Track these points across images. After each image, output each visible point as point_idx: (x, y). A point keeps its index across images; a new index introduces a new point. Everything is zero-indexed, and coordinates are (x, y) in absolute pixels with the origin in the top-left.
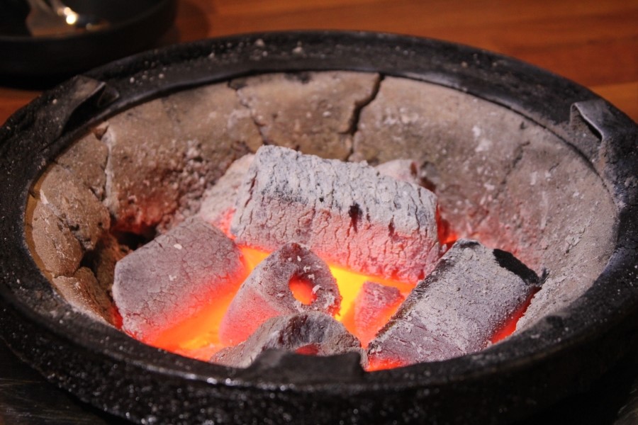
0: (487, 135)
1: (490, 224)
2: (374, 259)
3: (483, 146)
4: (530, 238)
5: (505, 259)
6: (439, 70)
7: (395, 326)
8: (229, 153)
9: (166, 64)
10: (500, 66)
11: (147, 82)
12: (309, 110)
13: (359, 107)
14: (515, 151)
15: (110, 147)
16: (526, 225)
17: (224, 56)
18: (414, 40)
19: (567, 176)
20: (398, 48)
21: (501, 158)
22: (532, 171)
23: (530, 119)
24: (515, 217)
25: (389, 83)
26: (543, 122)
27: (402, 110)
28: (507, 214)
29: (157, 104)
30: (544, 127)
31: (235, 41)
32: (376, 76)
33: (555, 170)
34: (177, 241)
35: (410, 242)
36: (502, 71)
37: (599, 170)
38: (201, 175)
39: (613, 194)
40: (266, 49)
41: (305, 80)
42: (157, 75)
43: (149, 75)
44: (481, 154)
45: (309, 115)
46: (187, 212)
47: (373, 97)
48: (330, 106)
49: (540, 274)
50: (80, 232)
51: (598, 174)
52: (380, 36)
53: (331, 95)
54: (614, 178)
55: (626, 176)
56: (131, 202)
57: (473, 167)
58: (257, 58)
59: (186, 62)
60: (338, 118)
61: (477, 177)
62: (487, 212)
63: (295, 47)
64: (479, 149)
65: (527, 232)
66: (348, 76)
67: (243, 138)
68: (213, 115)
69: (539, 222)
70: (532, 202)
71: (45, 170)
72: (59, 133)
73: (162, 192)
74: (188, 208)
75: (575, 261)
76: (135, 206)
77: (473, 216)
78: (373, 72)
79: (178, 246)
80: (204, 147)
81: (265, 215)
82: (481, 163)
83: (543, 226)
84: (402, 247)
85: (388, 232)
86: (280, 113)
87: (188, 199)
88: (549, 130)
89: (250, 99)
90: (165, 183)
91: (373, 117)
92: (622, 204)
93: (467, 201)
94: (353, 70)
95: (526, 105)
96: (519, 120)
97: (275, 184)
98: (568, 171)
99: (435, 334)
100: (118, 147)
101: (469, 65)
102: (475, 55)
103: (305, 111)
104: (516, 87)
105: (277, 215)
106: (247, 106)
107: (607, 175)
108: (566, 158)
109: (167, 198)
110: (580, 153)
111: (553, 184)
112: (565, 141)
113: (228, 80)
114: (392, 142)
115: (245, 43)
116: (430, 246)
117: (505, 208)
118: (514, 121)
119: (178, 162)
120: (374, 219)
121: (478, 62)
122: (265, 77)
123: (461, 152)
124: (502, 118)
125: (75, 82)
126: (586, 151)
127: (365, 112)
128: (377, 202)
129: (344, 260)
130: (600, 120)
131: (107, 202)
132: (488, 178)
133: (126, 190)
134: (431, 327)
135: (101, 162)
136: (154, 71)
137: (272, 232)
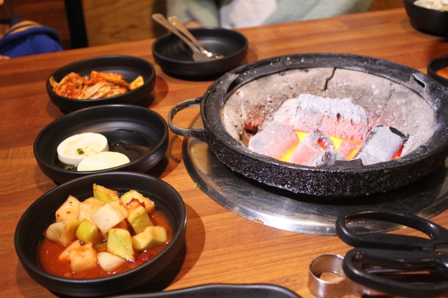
0: (377, 88)
1: (381, 120)
2: (345, 133)
3: (376, 92)
4: (398, 124)
5: (394, 130)
6: (356, 65)
7: (360, 154)
8: (281, 99)
9: (256, 67)
10: (379, 63)
11: (250, 74)
12: (309, 82)
13: (328, 80)
14: (389, 93)
15: (242, 98)
16: (396, 119)
17: (276, 64)
18: (346, 55)
19: (412, 100)
20: (340, 58)
21: (383, 96)
22: (397, 100)
23: (394, 81)
24: (391, 117)
25: (338, 71)
26: (399, 82)
27: (344, 80)
28: (388, 116)
29: (255, 82)
30: (400, 84)
31: (280, 58)
32: (333, 69)
33: (406, 99)
34: (272, 130)
35: (358, 126)
36: (380, 64)
37: (424, 97)
38: (272, 108)
39: (431, 105)
40: (291, 61)
41: (307, 71)
42: (253, 72)
43: (251, 72)
44: (376, 95)
45: (309, 84)
46: (267, 121)
47: (332, 76)
48: (317, 80)
49: (406, 135)
50: (238, 128)
51: (424, 99)
52: (333, 54)
53: (317, 76)
54: (431, 99)
55: (435, 98)
56: (250, 118)
57: (373, 100)
58: (288, 64)
59: (262, 67)
60: (320, 85)
61: (375, 104)
62: (379, 116)
63: (301, 59)
64: (375, 93)
65: (397, 121)
66: (322, 69)
67: (286, 93)
68: (275, 85)
69: (402, 117)
70: (398, 111)
71: (223, 106)
72: (225, 93)
73: (259, 114)
74: (268, 120)
75: (422, 128)
76: (251, 119)
77: (373, 118)
78: (332, 67)
79: (273, 132)
80: (272, 97)
81: (305, 118)
82: (376, 98)
83: (404, 119)
84: (355, 128)
85: (350, 122)
86: (299, 84)
87: (267, 117)
88: (402, 84)
89: (287, 79)
90: (260, 111)
91: (333, 84)
92: (436, 108)
93: (371, 113)
94: (324, 67)
95: (392, 76)
96: (389, 82)
97: (309, 107)
98: (412, 98)
99: (374, 157)
100: (244, 98)
101: (367, 63)
102: (370, 60)
103: (308, 83)
104: (386, 70)
105: (310, 118)
106: (286, 82)
107: (428, 99)
108: (410, 94)
109: (261, 116)
110: (415, 92)
111: (406, 104)
112: (408, 88)
113: (279, 72)
114: (341, 92)
115: (283, 59)
116: (365, 127)
117: (387, 114)
118: (387, 82)
119: (264, 103)
120: (346, 118)
121: (371, 62)
122: (292, 71)
123: (368, 94)
124: (383, 81)
125: (227, 75)
126: (418, 91)
127: (329, 82)
128: (346, 112)
129: (334, 133)
130: (423, 79)
131: (243, 118)
132: (379, 103)
133: (249, 113)
134: (372, 154)
135: (239, 103)
136: (252, 70)
137: (308, 125)
